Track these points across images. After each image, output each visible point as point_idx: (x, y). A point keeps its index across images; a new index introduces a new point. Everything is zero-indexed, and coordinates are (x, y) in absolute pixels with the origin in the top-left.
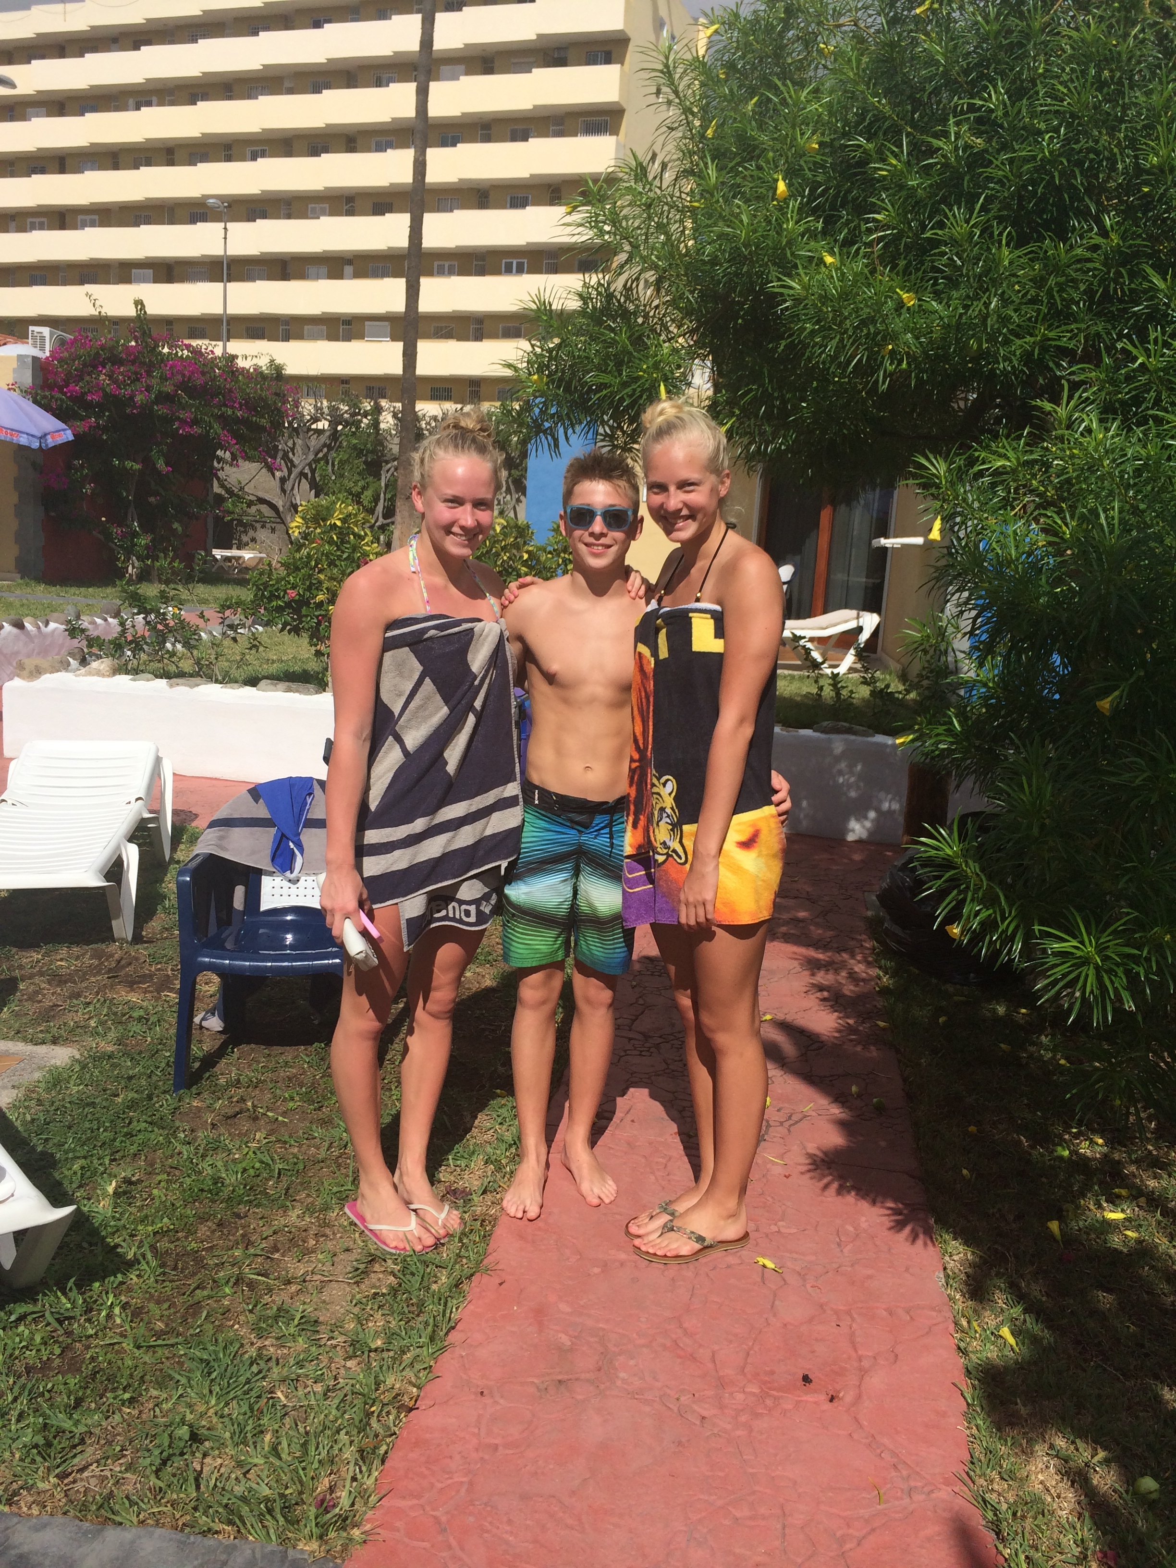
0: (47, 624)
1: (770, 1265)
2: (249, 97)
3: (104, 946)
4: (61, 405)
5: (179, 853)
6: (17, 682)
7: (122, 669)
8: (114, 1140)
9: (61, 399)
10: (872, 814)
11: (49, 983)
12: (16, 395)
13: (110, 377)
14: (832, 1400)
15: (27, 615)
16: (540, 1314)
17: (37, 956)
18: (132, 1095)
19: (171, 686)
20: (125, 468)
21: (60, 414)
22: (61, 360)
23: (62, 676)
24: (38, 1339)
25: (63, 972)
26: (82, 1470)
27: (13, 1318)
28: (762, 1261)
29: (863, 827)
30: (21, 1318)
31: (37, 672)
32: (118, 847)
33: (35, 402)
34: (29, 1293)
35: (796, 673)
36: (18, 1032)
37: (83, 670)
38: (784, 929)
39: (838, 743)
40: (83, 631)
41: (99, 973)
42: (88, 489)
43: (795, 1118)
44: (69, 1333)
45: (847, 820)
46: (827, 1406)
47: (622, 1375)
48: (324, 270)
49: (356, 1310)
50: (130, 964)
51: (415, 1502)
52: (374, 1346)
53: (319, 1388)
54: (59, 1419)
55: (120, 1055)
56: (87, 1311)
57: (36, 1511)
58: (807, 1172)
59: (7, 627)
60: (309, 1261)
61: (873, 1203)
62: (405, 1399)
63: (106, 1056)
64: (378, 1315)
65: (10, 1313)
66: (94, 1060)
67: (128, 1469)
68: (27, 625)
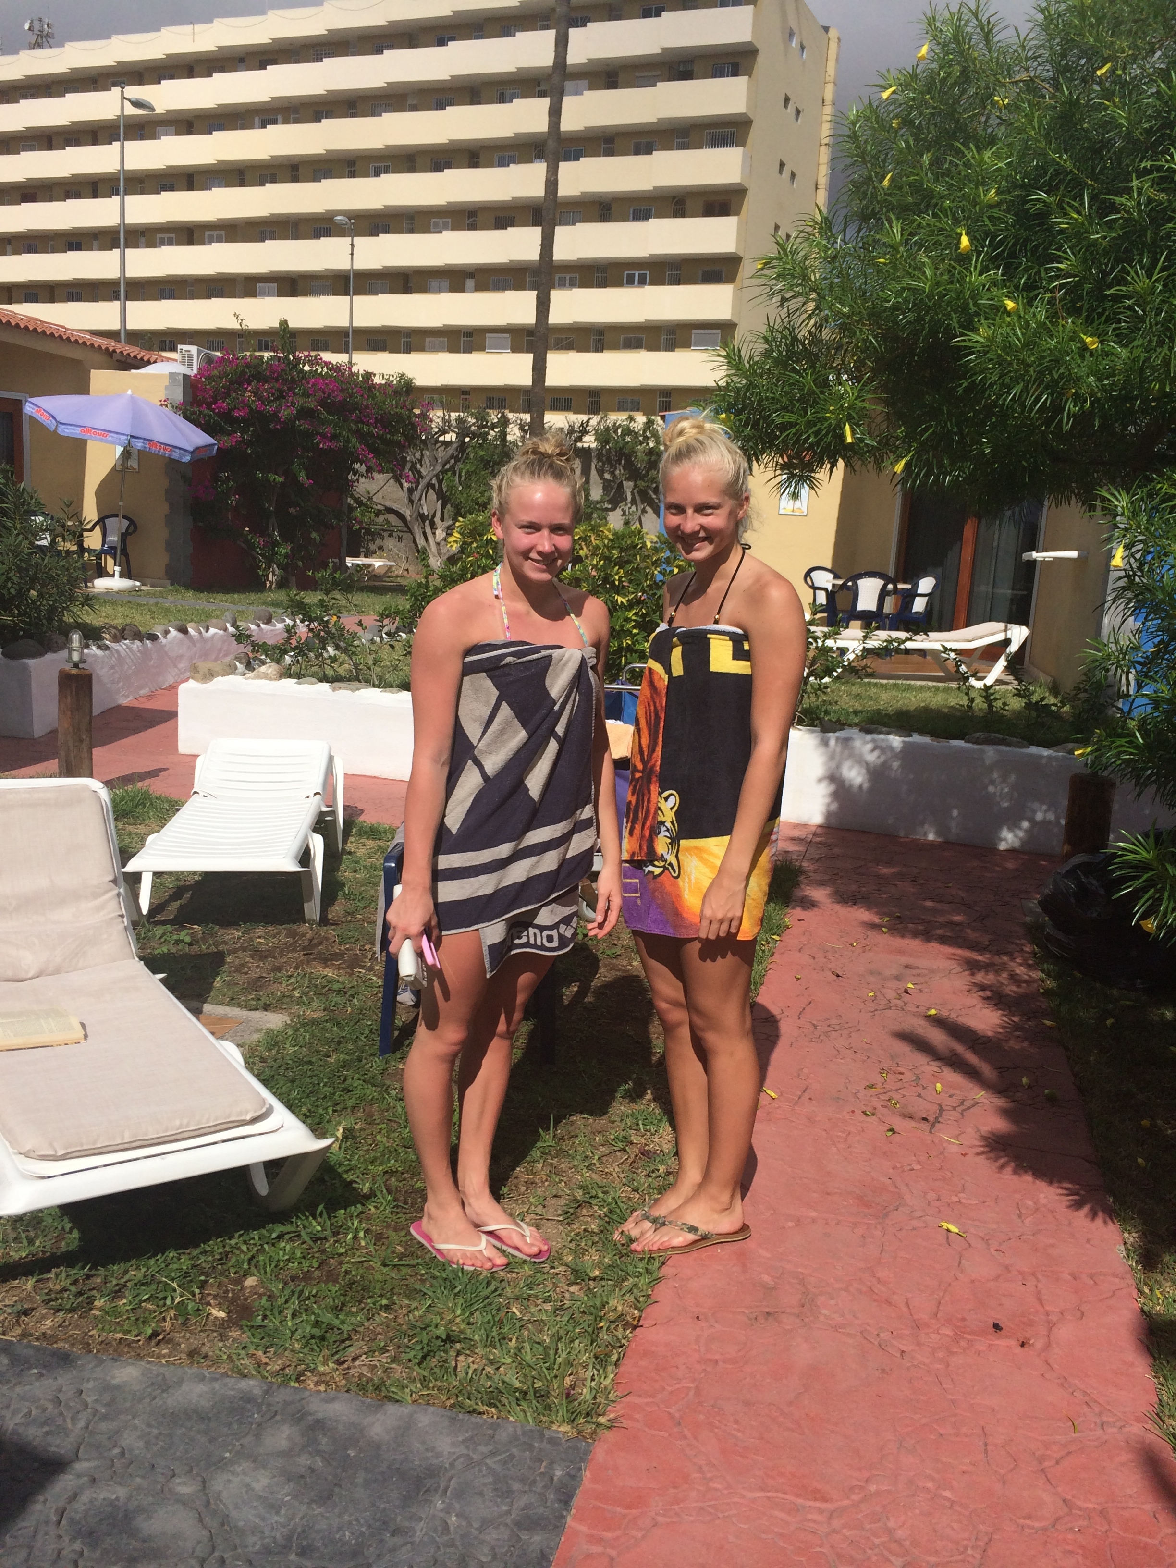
0: (207, 630)
1: (954, 1229)
2: (373, 115)
3: (295, 926)
4: (209, 421)
5: (349, 844)
6: (192, 684)
7: (287, 674)
8: (334, 1094)
9: (209, 415)
10: (1025, 824)
11: (252, 957)
12: (168, 411)
13: (255, 394)
14: (1023, 1345)
15: (192, 621)
16: (742, 1257)
17: (237, 934)
18: (342, 1056)
19: (334, 690)
20: (268, 481)
21: (209, 429)
22: (210, 378)
23: (231, 678)
24: (298, 1254)
25: (262, 948)
26: (354, 1359)
27: (274, 1235)
28: (946, 1225)
29: (1016, 836)
30: (280, 1237)
31: (210, 675)
32: (306, 838)
33: (185, 417)
34: (283, 1217)
35: (940, 684)
36: (233, 999)
37: (251, 674)
38: (940, 931)
39: (990, 753)
40: (249, 636)
41: (294, 950)
42: (233, 500)
43: (966, 1103)
44: (323, 1251)
45: (1000, 828)
46: (1019, 1350)
47: (824, 1311)
48: (446, 283)
49: (572, 1245)
50: (321, 943)
51: (650, 1400)
52: (592, 1275)
53: (548, 1307)
54: (328, 1317)
55: (327, 1021)
56: (335, 1234)
57: (322, 1388)
58: (983, 1153)
59: (173, 632)
60: (523, 1203)
61: (1051, 1183)
62: (629, 1318)
63: (314, 1022)
64: (592, 1251)
65: (270, 1231)
66: (304, 1025)
67: (393, 1361)
68: (190, 630)
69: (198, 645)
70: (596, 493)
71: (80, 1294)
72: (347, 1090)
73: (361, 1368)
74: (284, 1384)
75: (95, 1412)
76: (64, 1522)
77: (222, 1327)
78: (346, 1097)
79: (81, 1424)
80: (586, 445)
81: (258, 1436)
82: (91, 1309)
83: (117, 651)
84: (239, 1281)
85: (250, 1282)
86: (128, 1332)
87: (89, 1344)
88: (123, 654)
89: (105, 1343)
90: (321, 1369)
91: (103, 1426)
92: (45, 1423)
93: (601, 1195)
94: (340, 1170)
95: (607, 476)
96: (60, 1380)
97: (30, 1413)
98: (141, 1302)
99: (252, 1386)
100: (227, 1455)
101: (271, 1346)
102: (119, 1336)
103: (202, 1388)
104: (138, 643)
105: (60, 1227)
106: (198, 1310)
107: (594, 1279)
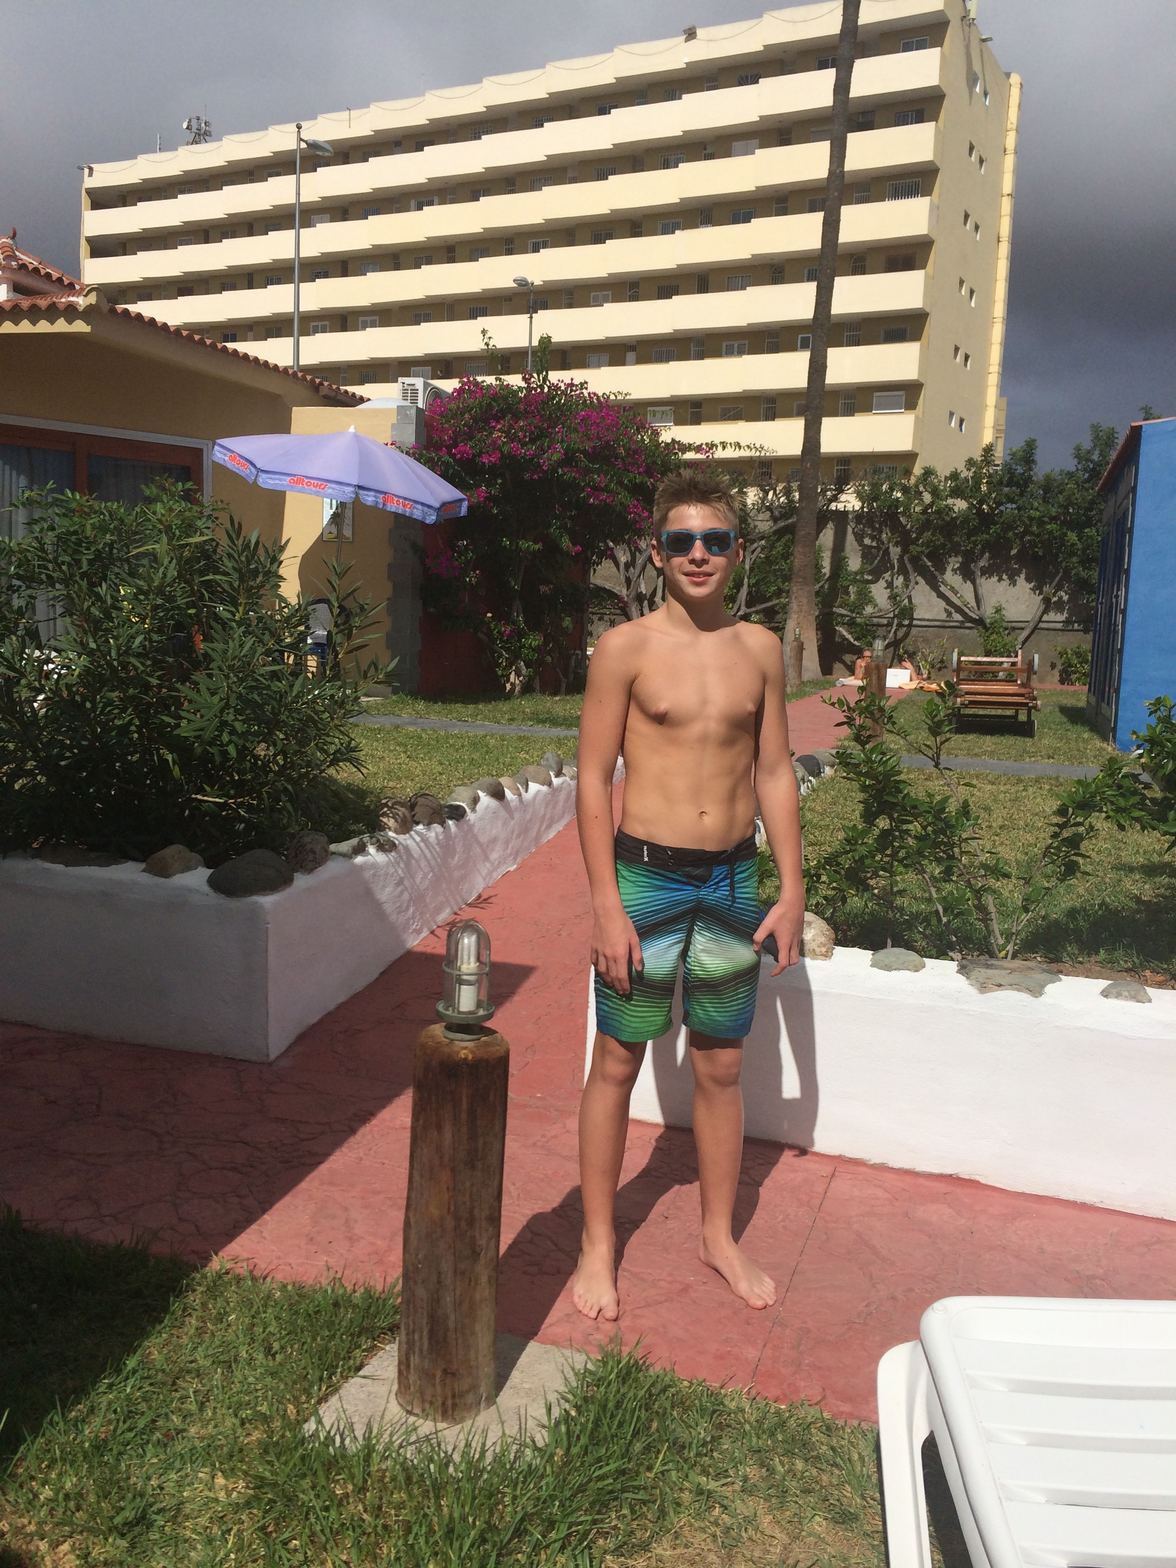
0: (527, 787)
2: (532, 189)
4: (451, 468)
9: (451, 461)
12: (399, 454)
13: (507, 434)
20: (519, 549)
22: (445, 414)
42: (472, 578)
48: (606, 357)
59: (485, 799)
68: (508, 794)
69: (517, 816)
70: (854, 563)
80: (841, 506)
83: (407, 849)
88: (416, 852)
95: (867, 541)
104: (437, 827)
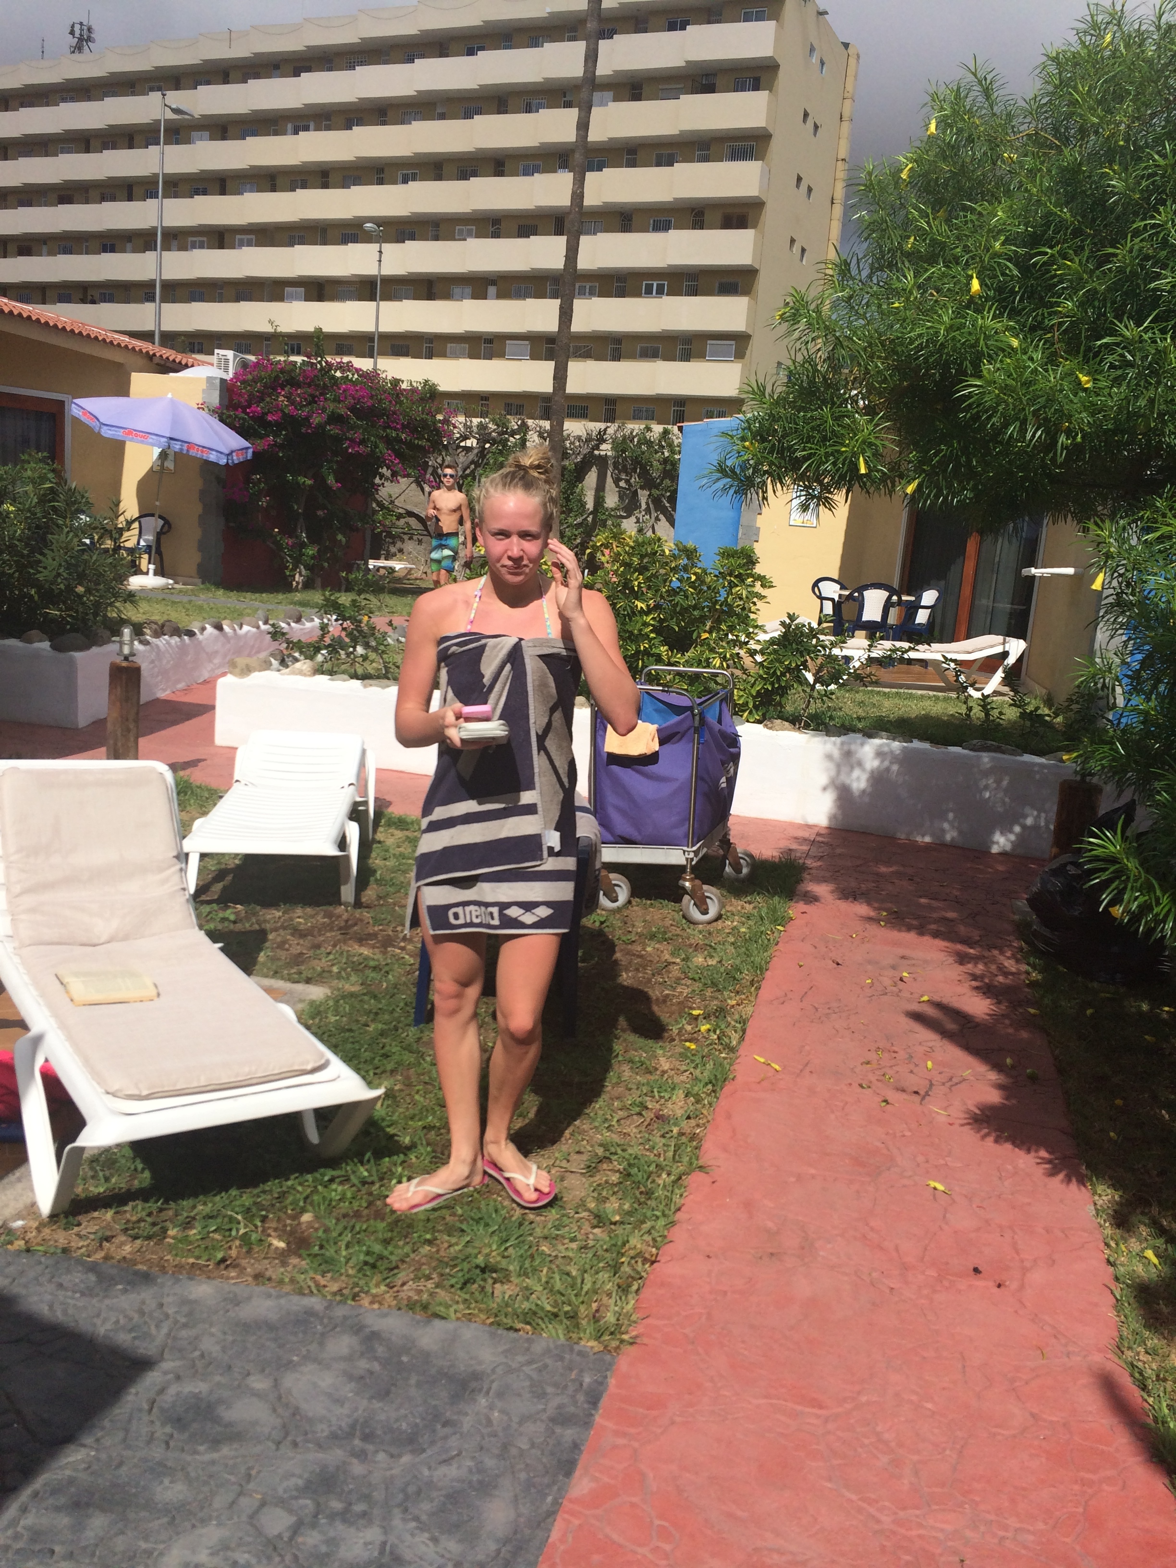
0: (241, 627)
1: (940, 1187)
2: (402, 123)
3: (331, 908)
4: (243, 424)
5: (379, 834)
6: (229, 679)
7: (319, 670)
8: (374, 1059)
9: (244, 419)
10: (1017, 829)
11: (292, 935)
12: (205, 414)
13: (288, 398)
14: (999, 1286)
15: (225, 618)
16: (748, 1206)
17: (278, 914)
18: (380, 1026)
19: (365, 686)
20: (298, 483)
21: (242, 432)
22: (244, 382)
23: (266, 673)
24: (349, 1195)
25: (302, 927)
26: (403, 1284)
27: (326, 1178)
28: (933, 1184)
29: (1008, 840)
30: (332, 1180)
31: (247, 671)
32: (343, 826)
33: (221, 420)
34: (333, 1162)
36: (276, 972)
37: (285, 671)
38: (933, 927)
39: (986, 760)
40: (284, 634)
41: (331, 930)
42: (263, 502)
43: (955, 1080)
44: (370, 1194)
45: (993, 832)
46: (996, 1290)
47: (821, 1253)
48: (468, 290)
49: (595, 1194)
50: (356, 924)
51: (666, 1322)
52: (613, 1220)
53: (574, 1245)
54: (377, 1248)
55: (364, 994)
56: (381, 1179)
57: (376, 1306)
58: (969, 1124)
59: (209, 629)
60: (549, 1158)
61: (1029, 1151)
62: (647, 1255)
63: (352, 995)
64: (613, 1199)
65: (323, 1175)
66: (343, 997)
67: (437, 1286)
68: (225, 627)
69: (232, 641)
70: (611, 500)
71: (154, 1224)
72: (386, 1056)
73: (409, 1291)
74: (343, 1302)
75: (176, 1322)
76: (155, 1410)
77: (283, 1257)
78: (385, 1062)
79: (164, 1330)
80: (603, 453)
81: (321, 1344)
82: (165, 1238)
83: (157, 646)
84: (296, 1217)
85: (307, 1217)
86: (198, 1258)
87: (164, 1267)
88: (162, 648)
89: (179, 1267)
90: (374, 1291)
91: (184, 1333)
92: (131, 1330)
93: (619, 1152)
94: (384, 1124)
96: (143, 1295)
97: (117, 1322)
98: (209, 1233)
99: (314, 1302)
100: (295, 1358)
101: (328, 1272)
102: (191, 1260)
103: (270, 1303)
104: (176, 639)
105: (133, 1167)
106: (261, 1240)
107: (615, 1223)
